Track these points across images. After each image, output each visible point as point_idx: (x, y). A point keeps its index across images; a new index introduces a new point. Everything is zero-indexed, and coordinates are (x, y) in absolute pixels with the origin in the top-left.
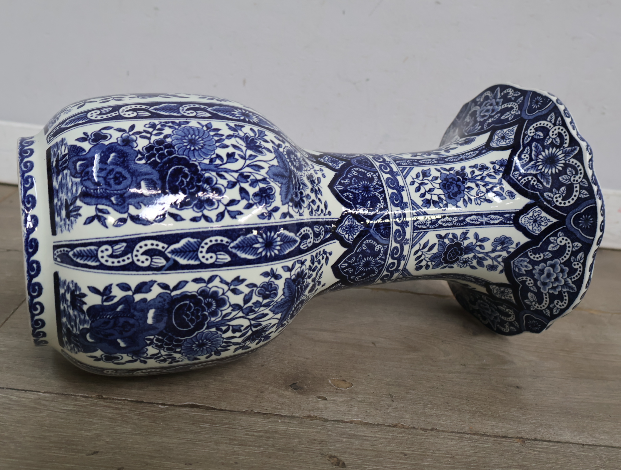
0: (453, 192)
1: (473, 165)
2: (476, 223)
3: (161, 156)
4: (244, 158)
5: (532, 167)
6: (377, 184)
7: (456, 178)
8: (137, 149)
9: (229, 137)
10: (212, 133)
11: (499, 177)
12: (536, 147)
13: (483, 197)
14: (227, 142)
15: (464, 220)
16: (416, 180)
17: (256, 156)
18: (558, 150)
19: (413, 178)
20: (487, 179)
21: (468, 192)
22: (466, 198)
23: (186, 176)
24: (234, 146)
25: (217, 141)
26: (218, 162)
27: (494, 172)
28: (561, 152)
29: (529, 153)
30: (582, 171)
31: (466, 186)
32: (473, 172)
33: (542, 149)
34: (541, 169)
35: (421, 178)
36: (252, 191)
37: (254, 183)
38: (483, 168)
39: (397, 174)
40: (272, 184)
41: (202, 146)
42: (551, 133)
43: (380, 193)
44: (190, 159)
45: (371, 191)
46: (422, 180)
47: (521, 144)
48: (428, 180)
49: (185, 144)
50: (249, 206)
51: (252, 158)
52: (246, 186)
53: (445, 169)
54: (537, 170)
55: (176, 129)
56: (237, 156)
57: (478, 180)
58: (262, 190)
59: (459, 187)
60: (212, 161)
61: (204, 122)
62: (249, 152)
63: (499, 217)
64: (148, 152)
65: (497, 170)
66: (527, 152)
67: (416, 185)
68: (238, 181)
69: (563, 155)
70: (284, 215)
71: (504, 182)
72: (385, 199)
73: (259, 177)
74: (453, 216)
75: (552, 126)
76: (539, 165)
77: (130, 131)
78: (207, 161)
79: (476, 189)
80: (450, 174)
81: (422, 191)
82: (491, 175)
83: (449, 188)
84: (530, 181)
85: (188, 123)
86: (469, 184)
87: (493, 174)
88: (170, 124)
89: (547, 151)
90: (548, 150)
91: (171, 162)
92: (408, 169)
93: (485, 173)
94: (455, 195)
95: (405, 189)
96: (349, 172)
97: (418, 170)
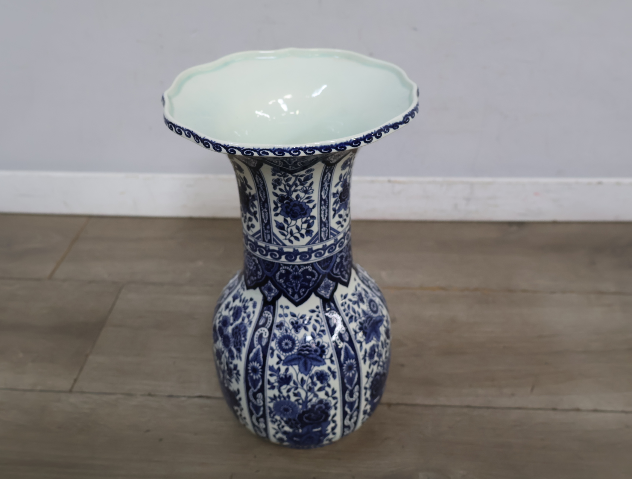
0: (300, 210)
1: (272, 186)
2: (327, 190)
3: (297, 423)
4: (296, 388)
6: (292, 268)
7: (286, 205)
8: (292, 431)
9: (280, 391)
10: (278, 400)
11: (290, 176)
13: (307, 188)
15: (325, 200)
19: (286, 239)
20: (291, 183)
21: (301, 199)
22: (306, 201)
24: (289, 391)
26: (301, 401)
27: (284, 177)
31: (295, 199)
32: (281, 190)
35: (286, 233)
36: (319, 385)
37: (314, 384)
38: (277, 182)
39: (282, 249)
40: (313, 372)
43: (300, 268)
44: (299, 413)
45: (298, 275)
46: (287, 232)
48: (288, 228)
49: (288, 413)
50: (329, 386)
52: (316, 388)
53: (276, 209)
55: (276, 414)
56: (296, 392)
57: (290, 189)
58: (318, 379)
59: (295, 205)
60: (299, 404)
61: (269, 400)
62: (292, 384)
63: (327, 175)
64: (294, 428)
65: (283, 175)
67: (292, 238)
68: (313, 392)
70: (332, 362)
71: (296, 174)
72: (305, 265)
73: (310, 381)
74: (321, 210)
77: (278, 431)
78: (300, 407)
79: (299, 192)
80: (281, 207)
81: (298, 235)
83: (296, 213)
85: (270, 408)
86: (294, 196)
87: (286, 179)
88: (272, 415)
91: (301, 421)
92: (275, 238)
93: (283, 182)
94: (303, 210)
96: (280, 284)
97: (276, 231)
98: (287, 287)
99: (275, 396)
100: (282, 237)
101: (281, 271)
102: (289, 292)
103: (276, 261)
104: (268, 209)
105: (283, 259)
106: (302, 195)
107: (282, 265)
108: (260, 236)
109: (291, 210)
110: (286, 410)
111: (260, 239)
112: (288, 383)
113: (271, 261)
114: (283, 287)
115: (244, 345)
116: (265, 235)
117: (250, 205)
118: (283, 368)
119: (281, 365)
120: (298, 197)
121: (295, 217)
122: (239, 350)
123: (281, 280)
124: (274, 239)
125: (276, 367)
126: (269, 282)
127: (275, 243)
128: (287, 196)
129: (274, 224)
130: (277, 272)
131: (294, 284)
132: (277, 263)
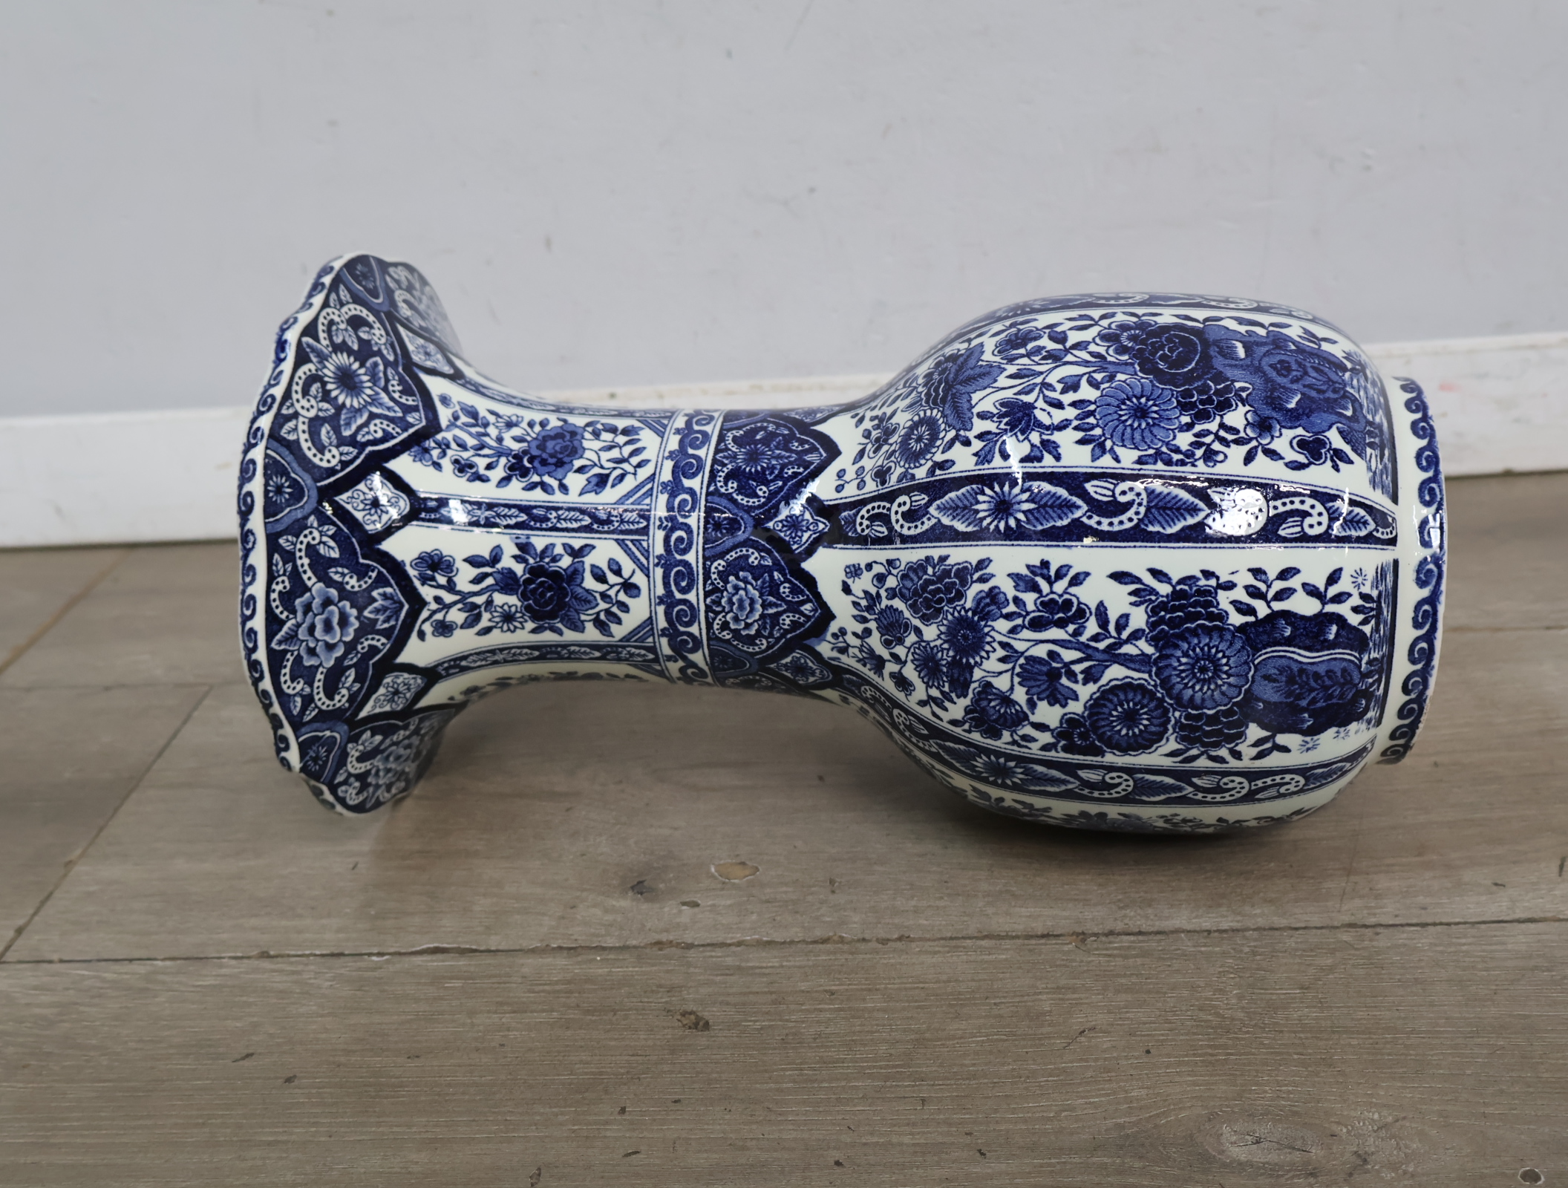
0: (560, 441)
1: (478, 483)
5: (381, 404)
7: (536, 464)
8: (1248, 408)
9: (1062, 426)
10: (1098, 431)
12: (348, 424)
14: (1071, 413)
16: (631, 469)
17: (1019, 393)
18: (326, 379)
19: (635, 474)
20: (471, 442)
21: (528, 434)
23: (1163, 358)
24: (1059, 405)
25: (1092, 413)
26: (1099, 377)
27: (448, 446)
28: (326, 371)
29: (366, 430)
30: (324, 313)
31: (526, 444)
32: (489, 467)
33: (344, 411)
34: (370, 388)
35: (618, 472)
38: (462, 467)
39: (665, 485)
40: (998, 359)
41: (1124, 404)
42: (312, 413)
43: (727, 449)
44: (1151, 381)
46: (615, 468)
47: (362, 457)
48: (602, 467)
49: (1155, 408)
51: (1027, 390)
52: (1051, 346)
53: (545, 488)
54: (377, 394)
55: (1167, 444)
56: (1059, 387)
57: (490, 448)
60: (1111, 378)
61: (1106, 461)
62: (1029, 399)
64: (1228, 400)
65: (440, 447)
66: (368, 433)
67: (635, 460)
68: (1067, 351)
69: (326, 363)
73: (1025, 361)
75: (301, 419)
76: (369, 396)
77: (1256, 447)
78: (1120, 377)
80: (540, 475)
81: (627, 450)
82: (459, 445)
84: (400, 392)
85: (1140, 461)
87: (453, 445)
88: (1176, 457)
89: (341, 399)
90: (336, 398)
91: (1189, 378)
92: (631, 500)
93: (465, 455)
94: (559, 435)
95: (667, 454)
97: (610, 495)
98: (780, 477)
99: (1081, 442)
100: (629, 483)
101: (731, 491)
102: (796, 474)
103: (703, 502)
104: (549, 509)
105: (694, 483)
106: (516, 431)
107: (712, 488)
108: (632, 541)
109: (552, 456)
110: (1141, 413)
111: (645, 544)
112: (1031, 406)
113: (702, 515)
114: (781, 488)
115: (943, 559)
116: (626, 527)
117: (553, 567)
118: (980, 426)
119: (971, 435)
120: (518, 439)
121: (576, 451)
122: (964, 574)
123: (760, 493)
124: (632, 504)
125: (977, 445)
126: (770, 525)
127: (647, 501)
128: (510, 458)
129: (590, 498)
130: (734, 501)
131: (774, 462)
132: (707, 501)
